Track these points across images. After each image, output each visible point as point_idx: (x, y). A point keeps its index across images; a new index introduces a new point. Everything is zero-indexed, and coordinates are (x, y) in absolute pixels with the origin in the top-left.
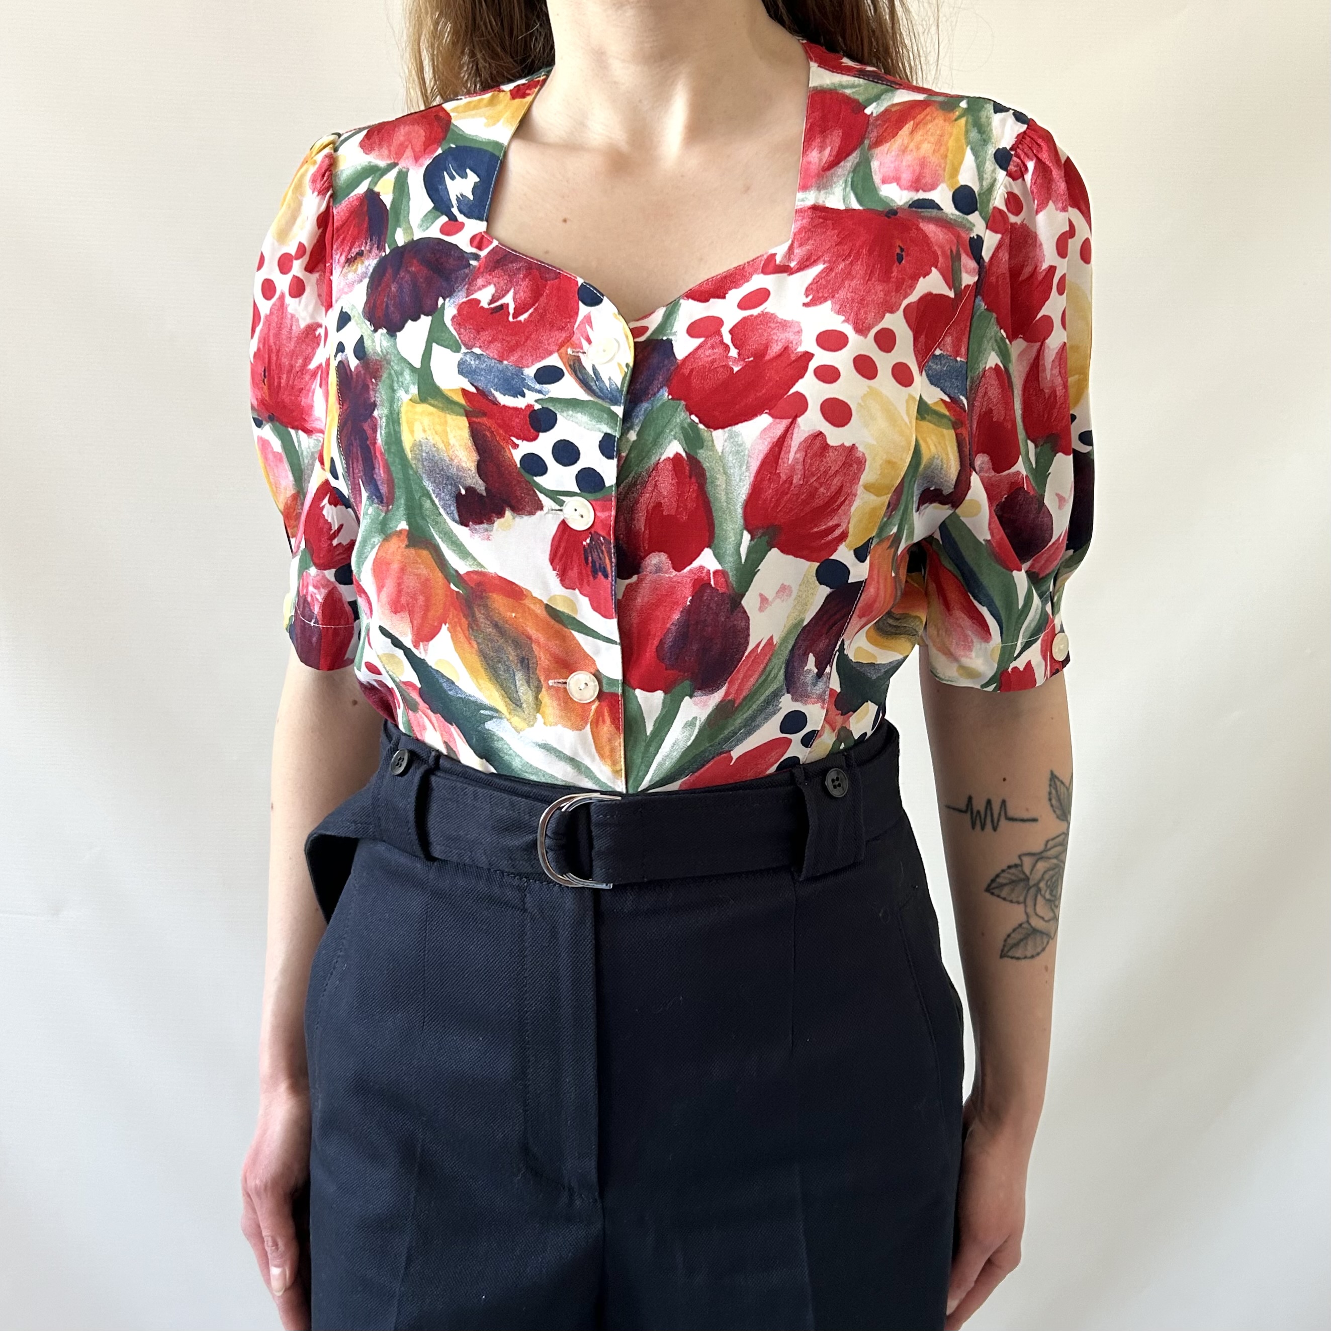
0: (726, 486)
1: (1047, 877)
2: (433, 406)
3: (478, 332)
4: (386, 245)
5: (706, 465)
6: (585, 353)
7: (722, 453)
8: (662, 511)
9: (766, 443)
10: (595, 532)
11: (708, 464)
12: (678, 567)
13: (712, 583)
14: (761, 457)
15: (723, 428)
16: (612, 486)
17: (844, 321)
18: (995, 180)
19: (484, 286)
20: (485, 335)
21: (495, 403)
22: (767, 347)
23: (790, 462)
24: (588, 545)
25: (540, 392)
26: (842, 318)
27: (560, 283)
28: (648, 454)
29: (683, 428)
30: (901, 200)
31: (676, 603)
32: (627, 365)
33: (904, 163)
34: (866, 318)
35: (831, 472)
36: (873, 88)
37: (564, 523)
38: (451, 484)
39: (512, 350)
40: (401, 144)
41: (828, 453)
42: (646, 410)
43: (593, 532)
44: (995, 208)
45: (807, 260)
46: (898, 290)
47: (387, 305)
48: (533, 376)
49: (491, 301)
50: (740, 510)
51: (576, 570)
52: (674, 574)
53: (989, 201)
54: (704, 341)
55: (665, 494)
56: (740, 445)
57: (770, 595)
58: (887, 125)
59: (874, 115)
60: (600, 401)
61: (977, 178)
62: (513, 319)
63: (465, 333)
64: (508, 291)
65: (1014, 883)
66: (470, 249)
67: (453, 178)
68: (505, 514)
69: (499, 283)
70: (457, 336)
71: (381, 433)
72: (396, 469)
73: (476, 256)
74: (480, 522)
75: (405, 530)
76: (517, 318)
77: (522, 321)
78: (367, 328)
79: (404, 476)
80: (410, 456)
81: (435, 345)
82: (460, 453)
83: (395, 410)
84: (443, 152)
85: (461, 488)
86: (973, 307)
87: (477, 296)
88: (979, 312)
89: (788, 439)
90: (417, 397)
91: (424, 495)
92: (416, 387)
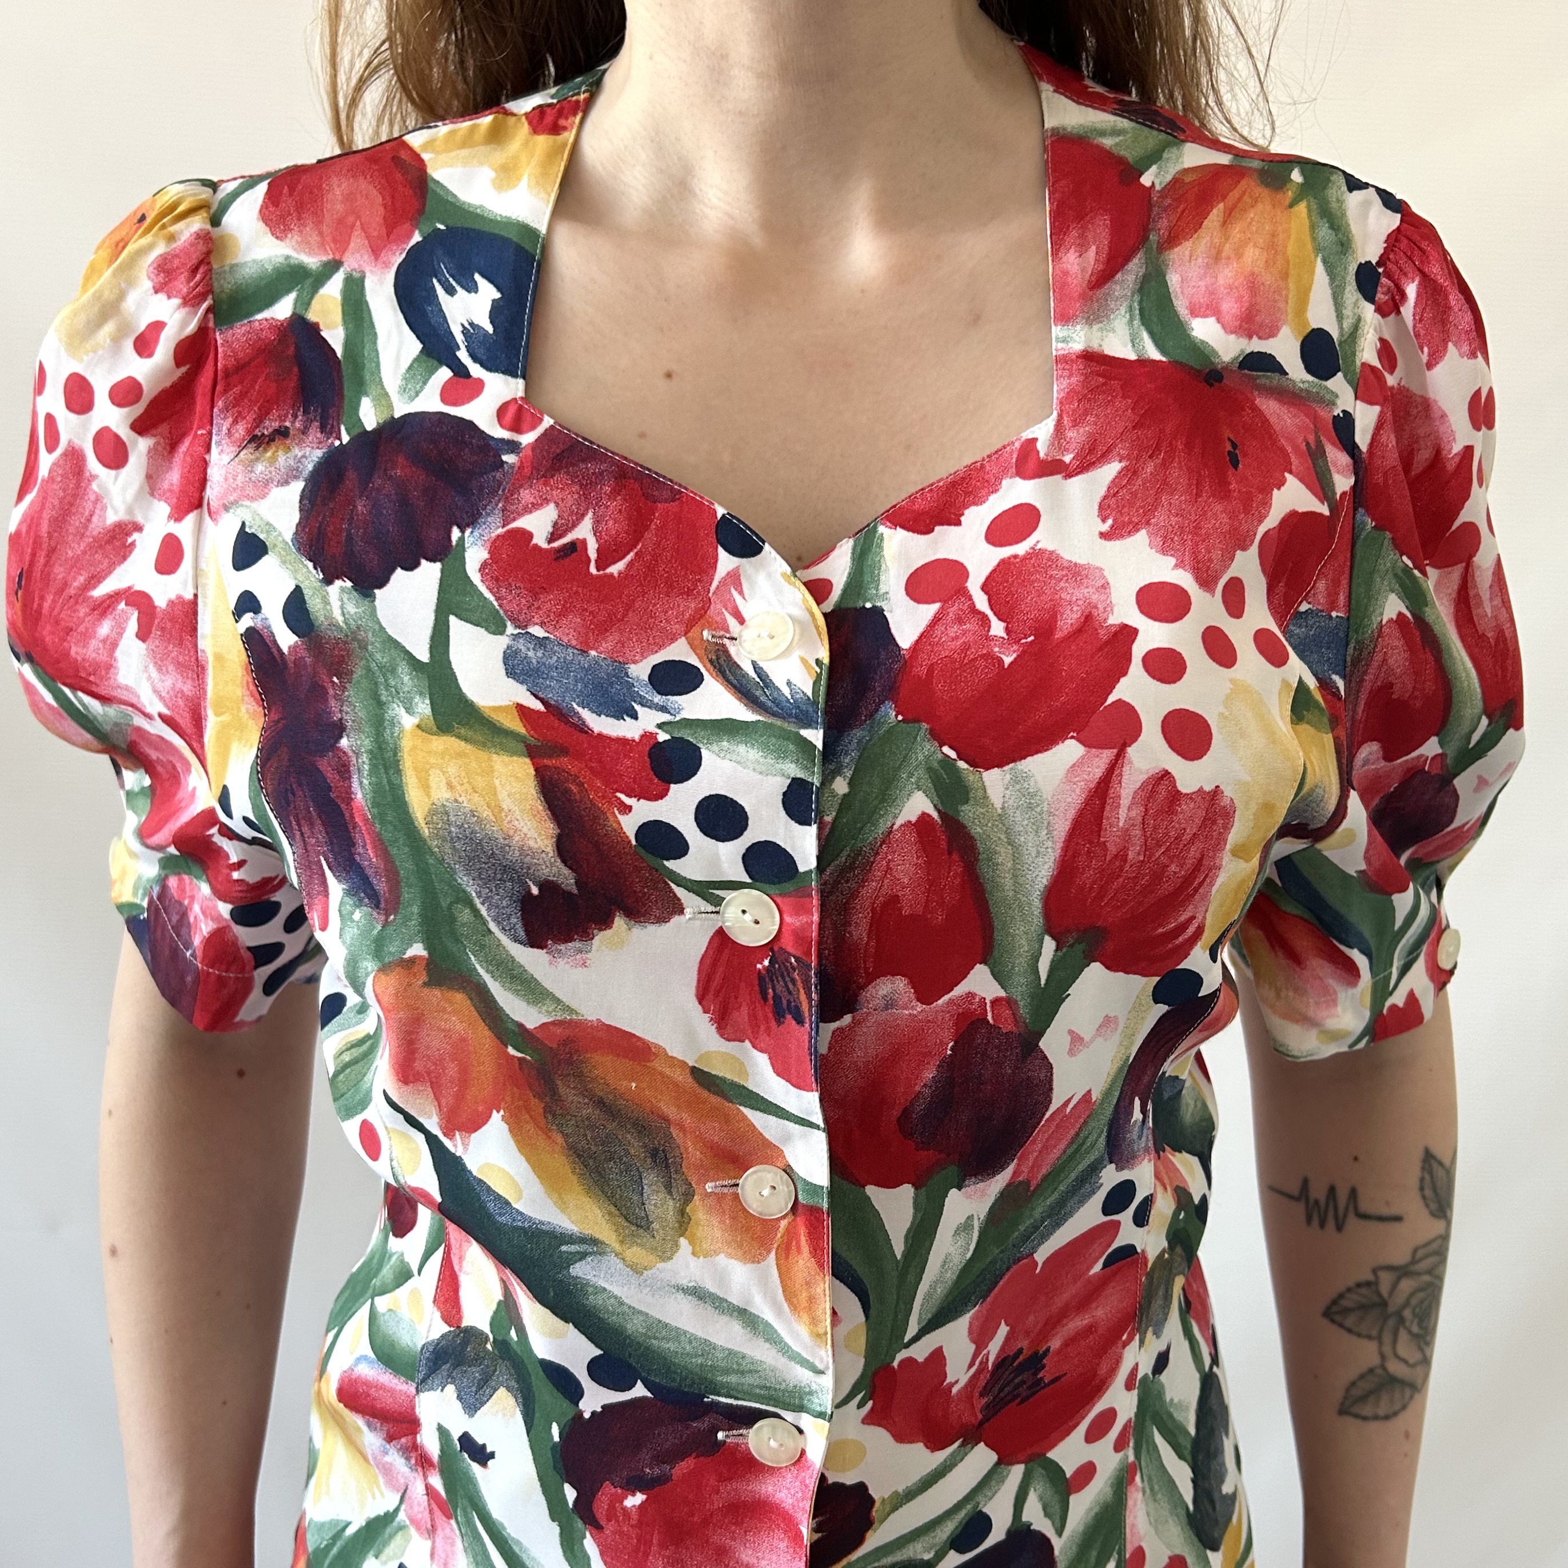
0: (1014, 865)
1: (1414, 1301)
2: (466, 740)
3: (535, 596)
4: (343, 428)
5: (976, 830)
6: (734, 638)
7: (1003, 808)
8: (900, 910)
9: (1078, 791)
10: (781, 949)
11: (979, 830)
12: (926, 996)
13: (990, 1018)
14: (1071, 814)
15: (1000, 765)
16: (811, 871)
17: (1177, 566)
18: (1359, 319)
19: (535, 506)
20: (550, 601)
21: (583, 729)
22: (1054, 615)
23: (1121, 824)
24: (767, 969)
25: (663, 709)
26: (1172, 561)
27: (681, 510)
28: (871, 816)
29: (930, 769)
30: (1227, 351)
31: (928, 1054)
32: (818, 662)
33: (1222, 282)
34: (1210, 561)
35: (1187, 837)
36: (1146, 138)
37: (721, 939)
38: (512, 880)
39: (602, 629)
40: (341, 220)
41: (1180, 805)
42: (860, 741)
43: (776, 949)
44: (1364, 365)
45: (1091, 451)
46: (1247, 510)
47: (350, 537)
48: (647, 679)
49: (552, 534)
50: (1037, 905)
51: (745, 1010)
53: (1354, 354)
54: (942, 607)
55: (906, 881)
56: (1032, 796)
57: (1086, 1032)
58: (1181, 207)
59: (1157, 188)
60: (779, 723)
61: (1334, 315)
62: (598, 570)
63: (510, 597)
64: (583, 515)
65: (1364, 1308)
66: (499, 433)
67: (451, 291)
68: (613, 922)
69: (563, 500)
70: (495, 603)
71: (361, 783)
72: (400, 853)
73: (513, 447)
74: (568, 939)
75: (420, 957)
76: (604, 570)
77: (616, 575)
78: (309, 575)
79: (417, 865)
80: (426, 832)
81: (452, 619)
82: (522, 824)
83: (387, 743)
84: (424, 238)
85: (530, 883)
86: (1354, 528)
87: (523, 523)
88: (1363, 535)
89: (1114, 784)
90: (431, 722)
91: (458, 901)
92: (428, 701)
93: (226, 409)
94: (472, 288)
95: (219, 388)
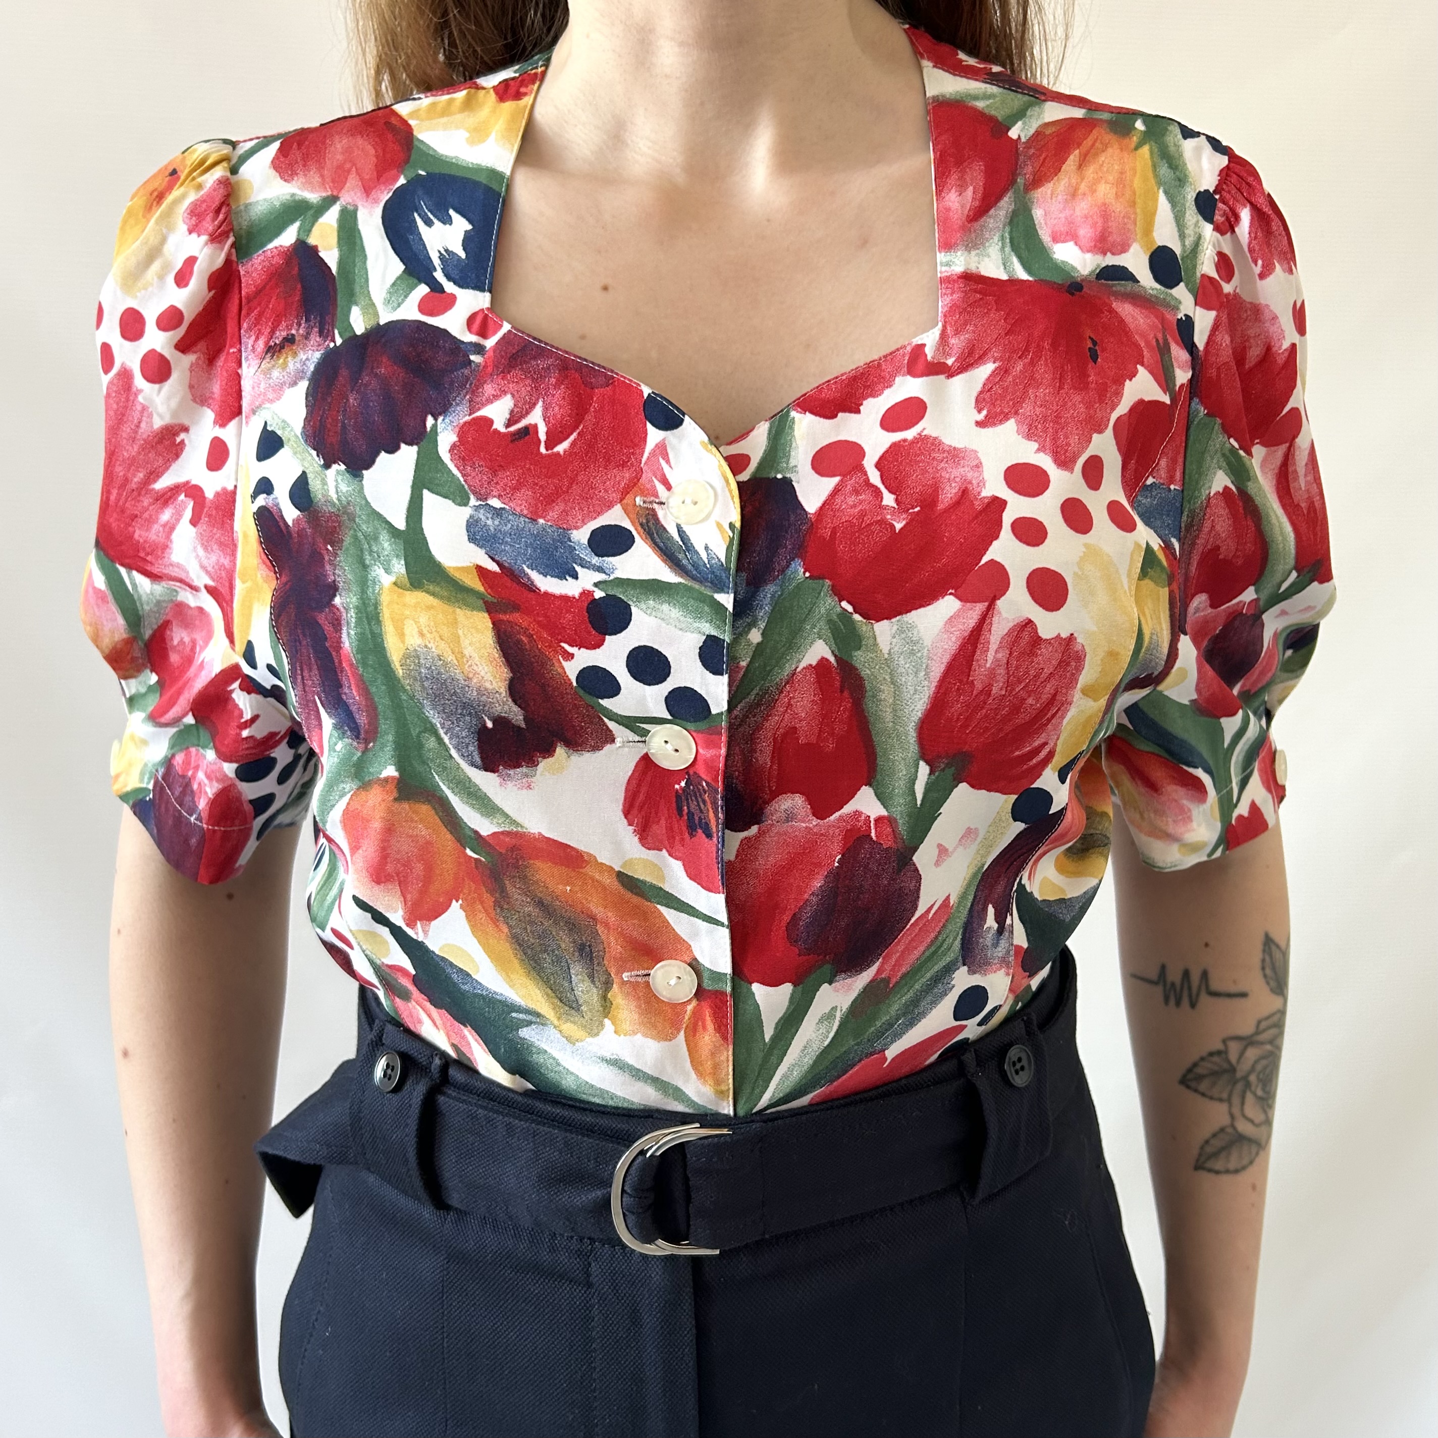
0: (895, 701)
1: (1259, 1067)
2: (433, 594)
3: (495, 472)
4: (337, 333)
5: (865, 672)
6: (662, 503)
7: (890, 654)
8: (798, 739)
9: (954, 639)
10: (695, 773)
11: (868, 672)
12: (821, 813)
13: (873, 834)
14: (946, 658)
15: (889, 618)
16: (722, 713)
17: (1038, 450)
18: (1199, 237)
19: (496, 397)
20: (507, 477)
21: (531, 588)
22: (936, 489)
23: (988, 665)
24: (683, 790)
25: (600, 569)
26: (1035, 446)
27: (614, 393)
28: (779, 662)
29: (830, 621)
30: (1085, 266)
31: (819, 865)
32: (732, 526)
33: (1078, 213)
34: (1068, 444)
35: (1044, 676)
36: (1012, 100)
37: (646, 762)
38: (470, 714)
39: (549, 500)
40: (340, 167)
41: (1040, 649)
42: (773, 596)
43: (691, 774)
44: (1203, 276)
45: (970, 354)
46: (1101, 399)
47: (344, 427)
48: (586, 543)
49: (509, 420)
50: (912, 734)
51: (663, 824)
52: (814, 823)
53: (1194, 267)
54: (842, 481)
55: (803, 715)
56: (915, 643)
57: (951, 843)
58: (1044, 156)
59: (1023, 140)
60: (696, 585)
61: (1176, 235)
62: (547, 450)
63: (473, 474)
64: (535, 404)
65: (1215, 1074)
66: (469, 338)
67: (429, 223)
68: (554, 751)
69: (518, 391)
70: (462, 479)
71: (349, 633)
72: (379, 691)
73: (479, 349)
74: (518, 766)
75: (393, 778)
76: (552, 449)
77: (562, 453)
78: (312, 461)
79: (392, 701)
80: (400, 672)
81: (426, 492)
82: (481, 668)
83: (370, 599)
84: (408, 182)
85: (486, 719)
86: (1189, 414)
87: (486, 412)
88: (1197, 420)
89: (985, 632)
90: (406, 581)
91: (425, 730)
92: (403, 562)
93: (250, 329)
94: (447, 221)
95: (244, 312)
